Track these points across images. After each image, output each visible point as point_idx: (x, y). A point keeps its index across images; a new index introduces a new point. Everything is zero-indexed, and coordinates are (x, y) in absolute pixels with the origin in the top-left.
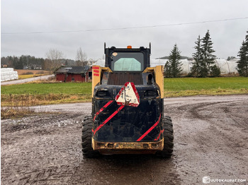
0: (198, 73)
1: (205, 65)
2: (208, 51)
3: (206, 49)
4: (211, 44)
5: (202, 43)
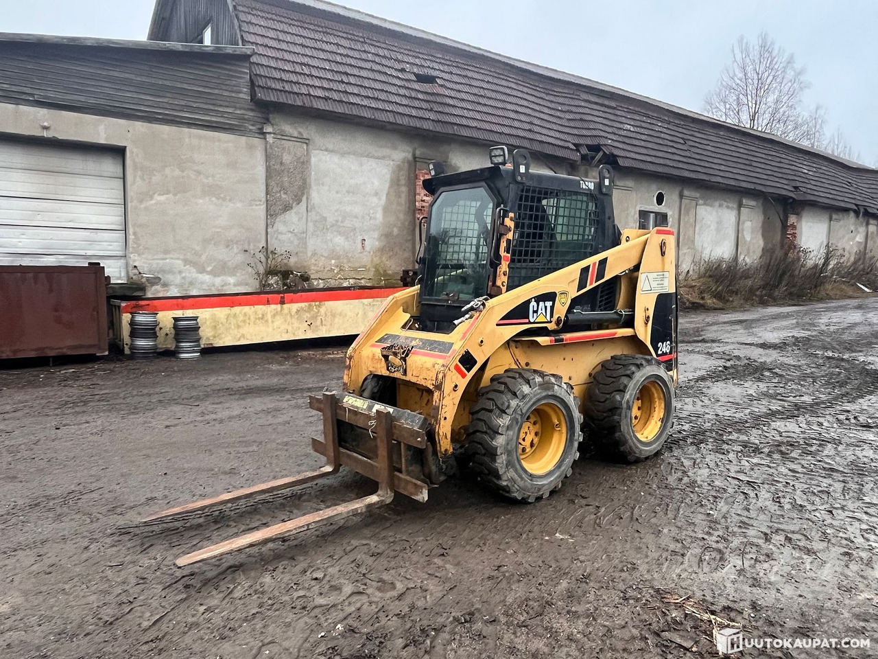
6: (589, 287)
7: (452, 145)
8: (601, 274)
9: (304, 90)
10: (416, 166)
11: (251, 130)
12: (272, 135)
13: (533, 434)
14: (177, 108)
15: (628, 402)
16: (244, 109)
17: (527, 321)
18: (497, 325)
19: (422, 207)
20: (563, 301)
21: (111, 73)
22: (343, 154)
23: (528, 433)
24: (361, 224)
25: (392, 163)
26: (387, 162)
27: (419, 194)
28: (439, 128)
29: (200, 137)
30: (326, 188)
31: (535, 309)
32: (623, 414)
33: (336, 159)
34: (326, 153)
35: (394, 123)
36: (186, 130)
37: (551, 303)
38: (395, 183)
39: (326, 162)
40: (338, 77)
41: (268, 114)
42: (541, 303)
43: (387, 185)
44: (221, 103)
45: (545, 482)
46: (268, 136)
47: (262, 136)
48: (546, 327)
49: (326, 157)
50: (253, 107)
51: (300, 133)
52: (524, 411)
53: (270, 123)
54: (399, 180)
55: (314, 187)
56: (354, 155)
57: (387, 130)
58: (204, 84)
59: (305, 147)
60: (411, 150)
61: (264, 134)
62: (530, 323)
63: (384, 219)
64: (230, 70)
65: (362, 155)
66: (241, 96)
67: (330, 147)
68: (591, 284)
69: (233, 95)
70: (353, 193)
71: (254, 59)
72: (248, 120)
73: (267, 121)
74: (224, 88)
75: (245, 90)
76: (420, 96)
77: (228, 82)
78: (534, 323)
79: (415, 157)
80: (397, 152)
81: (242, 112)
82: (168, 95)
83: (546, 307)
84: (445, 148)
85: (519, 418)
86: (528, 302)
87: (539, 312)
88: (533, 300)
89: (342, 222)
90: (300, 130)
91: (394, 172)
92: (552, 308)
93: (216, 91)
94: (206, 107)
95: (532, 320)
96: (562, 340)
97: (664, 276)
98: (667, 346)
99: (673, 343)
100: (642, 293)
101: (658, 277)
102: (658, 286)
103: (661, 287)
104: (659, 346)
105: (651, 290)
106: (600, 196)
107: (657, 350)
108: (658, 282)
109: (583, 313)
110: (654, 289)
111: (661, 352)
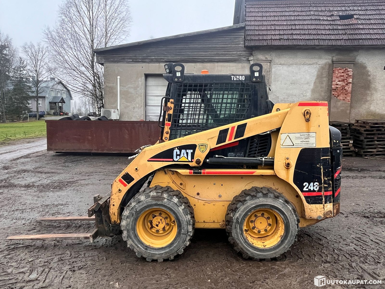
6: (227, 143)
7: (360, 51)
8: (240, 134)
9: (269, 37)
10: (333, 66)
11: (243, 60)
12: (253, 61)
13: (164, 224)
14: (213, 55)
15: (237, 218)
16: (241, 51)
17: (172, 160)
18: (148, 161)
19: (336, 88)
20: (203, 150)
21: (190, 46)
22: (290, 65)
23: (161, 222)
24: (298, 99)
25: (318, 66)
26: (315, 66)
27: (335, 81)
28: (348, 43)
29: (222, 66)
30: (279, 83)
31: (178, 154)
32: (233, 226)
33: (285, 68)
34: (280, 66)
35: (318, 45)
36: (216, 64)
37: (192, 151)
38: (319, 77)
39: (280, 70)
40: (290, 28)
41: (252, 51)
42: (183, 150)
43: (315, 78)
44: (231, 50)
45: (157, 253)
46: (251, 61)
47: (249, 62)
48: (188, 165)
49: (280, 67)
50: (245, 50)
51: (266, 58)
52: (138, 210)
53: (253, 55)
54: (322, 74)
55: (273, 83)
56: (296, 64)
57: (317, 49)
58: (224, 43)
59: (269, 64)
60: (330, 57)
61: (249, 61)
62: (174, 161)
63: (311, 96)
64: (236, 35)
65: (300, 64)
66: (240, 45)
67: (283, 62)
68: (230, 140)
69: (237, 46)
70: (294, 84)
71: (247, 28)
72: (243, 56)
73: (251, 54)
74: (233, 43)
75: (242, 42)
76: (339, 28)
77: (235, 41)
78: (177, 161)
79: (333, 62)
80: (321, 60)
81: (240, 52)
82: (210, 51)
83: (187, 153)
84: (355, 53)
85: (134, 213)
86: (173, 149)
87: (182, 155)
88: (176, 148)
89: (287, 99)
90: (267, 56)
91: (319, 71)
92: (193, 153)
93: (229, 46)
94: (225, 53)
95: (175, 160)
96: (201, 173)
97: (309, 136)
98: (315, 186)
99: (323, 184)
100: (282, 147)
101: (302, 136)
102: (302, 143)
103: (307, 143)
104: (304, 185)
105: (294, 145)
106: (251, 84)
107: (301, 188)
108: (301, 140)
109: (225, 157)
110: (296, 145)
111: (307, 190)
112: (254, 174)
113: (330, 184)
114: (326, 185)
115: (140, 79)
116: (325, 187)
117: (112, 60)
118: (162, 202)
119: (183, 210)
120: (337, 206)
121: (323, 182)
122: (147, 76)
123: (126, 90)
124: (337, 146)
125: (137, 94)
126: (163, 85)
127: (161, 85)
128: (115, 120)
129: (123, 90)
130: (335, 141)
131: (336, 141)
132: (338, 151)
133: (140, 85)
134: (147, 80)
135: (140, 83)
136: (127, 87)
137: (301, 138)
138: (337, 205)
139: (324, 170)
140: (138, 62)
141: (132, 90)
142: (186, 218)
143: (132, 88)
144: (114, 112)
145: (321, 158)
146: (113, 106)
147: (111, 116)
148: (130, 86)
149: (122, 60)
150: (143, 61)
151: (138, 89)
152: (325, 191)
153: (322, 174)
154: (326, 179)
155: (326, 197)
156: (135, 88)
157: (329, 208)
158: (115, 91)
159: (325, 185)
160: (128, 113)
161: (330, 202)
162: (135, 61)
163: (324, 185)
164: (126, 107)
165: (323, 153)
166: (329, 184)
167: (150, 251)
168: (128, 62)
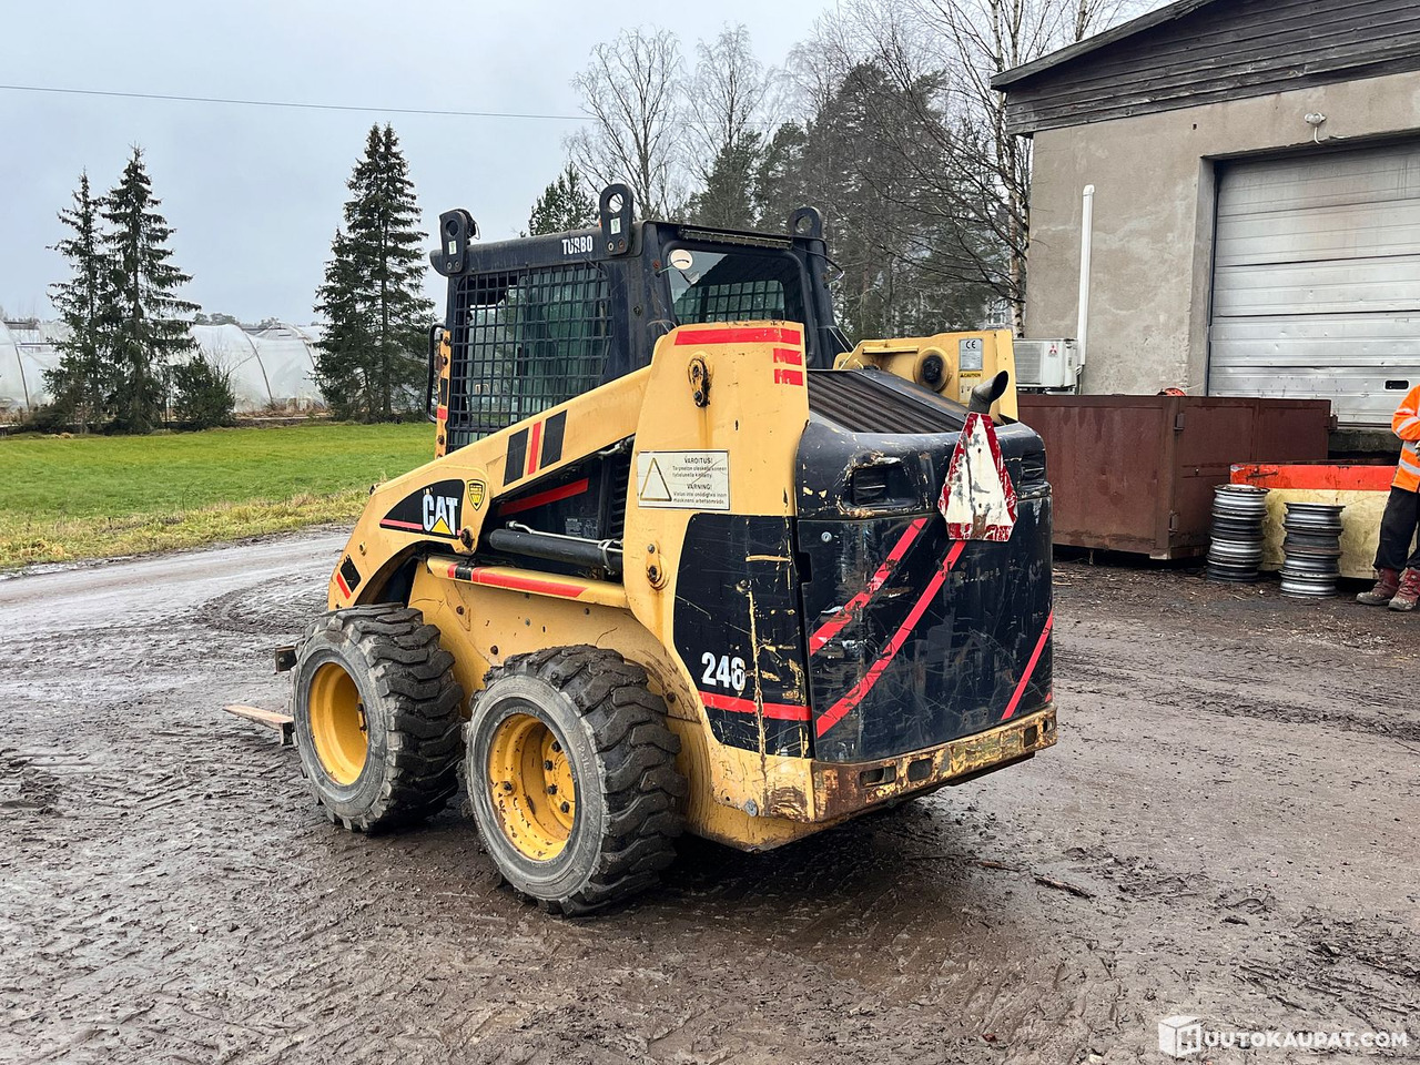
0: (101, 407)
1: (137, 359)
2: (150, 273)
3: (132, 263)
4: (164, 235)
5: (103, 226)
6: (526, 478)
8: (552, 449)
17: (419, 527)
20: (476, 499)
31: (432, 509)
37: (456, 500)
42: (439, 498)
48: (449, 546)
62: (424, 532)
68: (532, 471)
78: (431, 533)
83: (447, 507)
86: (419, 494)
87: (438, 515)
88: (428, 490)
92: (458, 510)
95: (428, 528)
96: (468, 576)
97: (711, 465)
98: (734, 670)
99: (756, 669)
100: (641, 503)
101: (689, 465)
102: (691, 491)
103: (704, 495)
104: (704, 661)
105: (670, 500)
106: (610, 263)
107: (697, 670)
108: (690, 480)
109: (531, 531)
110: (680, 497)
111: (713, 682)
112: (579, 598)
113: (793, 675)
114: (772, 676)
115: (1179, 189)
116: (765, 684)
117: (1065, 111)
118: (340, 647)
119: (378, 679)
120: (828, 778)
121: (755, 660)
122: (1222, 168)
123: (1116, 245)
124: (819, 516)
125: (1164, 261)
126: (1301, 203)
127: (1291, 204)
128: (1053, 389)
129: (1104, 247)
130: (810, 493)
131: (816, 493)
132: (827, 537)
133: (1180, 216)
134: (1223, 187)
135: (1180, 207)
136: (1120, 233)
137: (687, 472)
138: (827, 773)
139: (760, 607)
140: (1176, 102)
141: (1141, 247)
142: (382, 706)
143: (1141, 234)
144: (1053, 353)
145: (748, 559)
146: (1063, 323)
147: (1038, 371)
148: (1133, 224)
149: (1107, 108)
150: (1200, 98)
151: (1170, 236)
152: (766, 699)
153: (753, 627)
154: (773, 649)
155: (773, 725)
156: (1158, 235)
157: (792, 777)
158: (1069, 255)
159: (766, 675)
160: (1118, 356)
161: (795, 753)
162: (1166, 101)
163: (760, 674)
164: (1116, 327)
165: (752, 536)
166: (787, 676)
167: (328, 789)
168: (1133, 112)
